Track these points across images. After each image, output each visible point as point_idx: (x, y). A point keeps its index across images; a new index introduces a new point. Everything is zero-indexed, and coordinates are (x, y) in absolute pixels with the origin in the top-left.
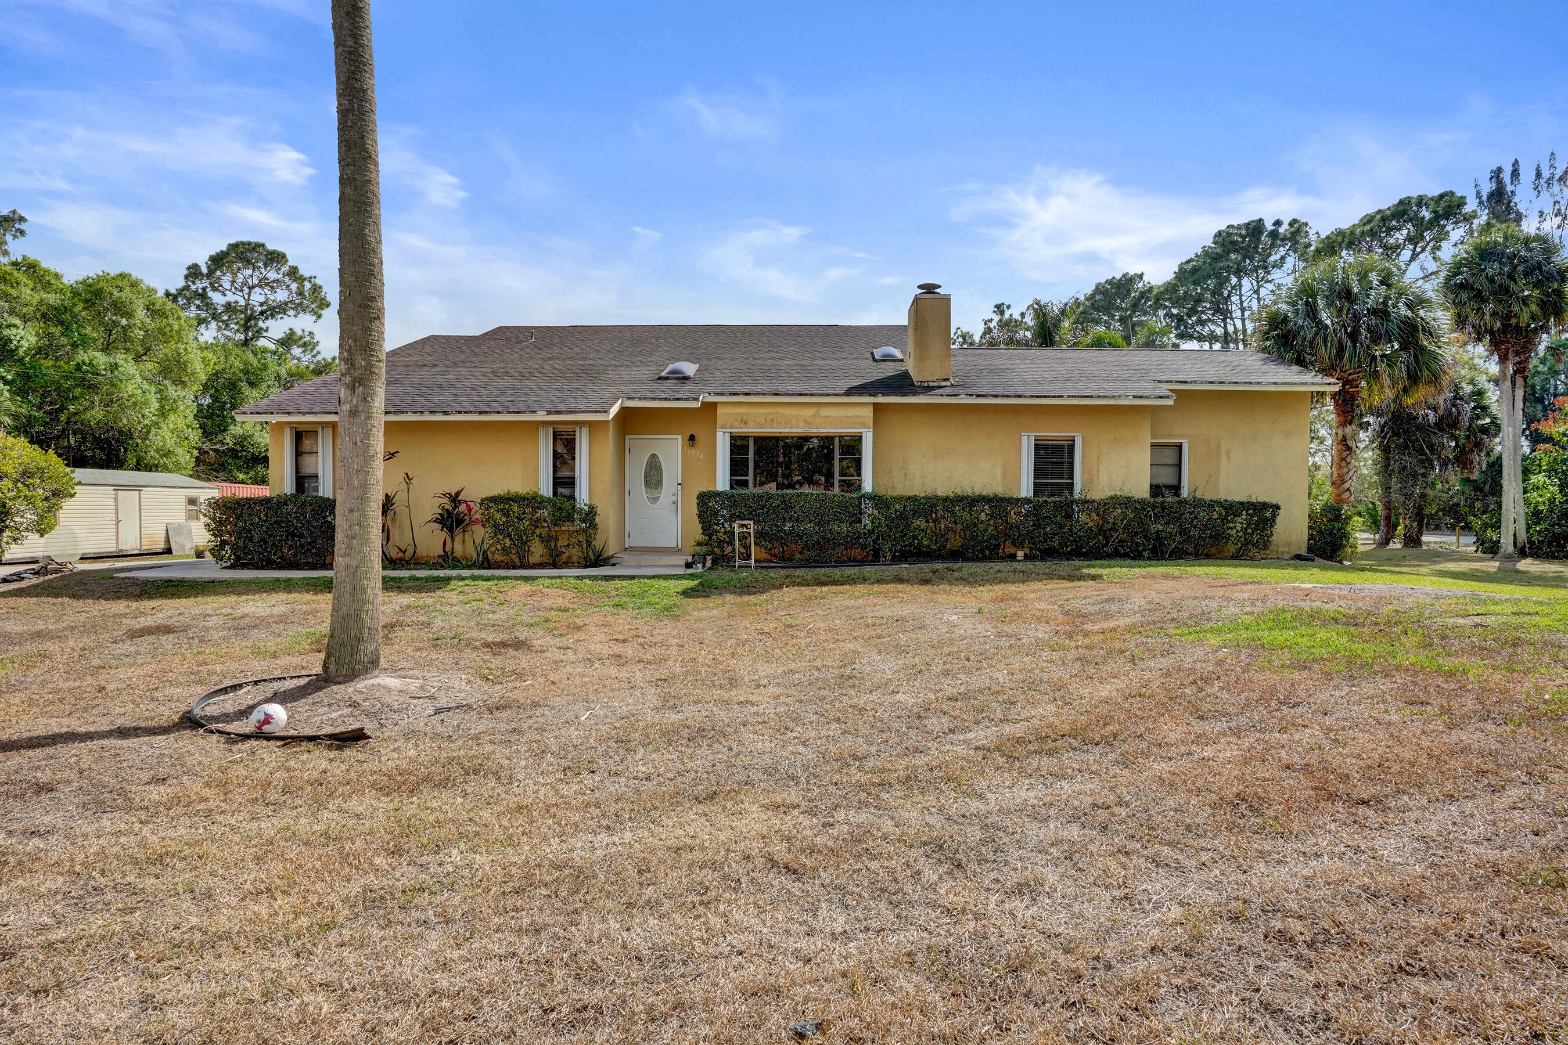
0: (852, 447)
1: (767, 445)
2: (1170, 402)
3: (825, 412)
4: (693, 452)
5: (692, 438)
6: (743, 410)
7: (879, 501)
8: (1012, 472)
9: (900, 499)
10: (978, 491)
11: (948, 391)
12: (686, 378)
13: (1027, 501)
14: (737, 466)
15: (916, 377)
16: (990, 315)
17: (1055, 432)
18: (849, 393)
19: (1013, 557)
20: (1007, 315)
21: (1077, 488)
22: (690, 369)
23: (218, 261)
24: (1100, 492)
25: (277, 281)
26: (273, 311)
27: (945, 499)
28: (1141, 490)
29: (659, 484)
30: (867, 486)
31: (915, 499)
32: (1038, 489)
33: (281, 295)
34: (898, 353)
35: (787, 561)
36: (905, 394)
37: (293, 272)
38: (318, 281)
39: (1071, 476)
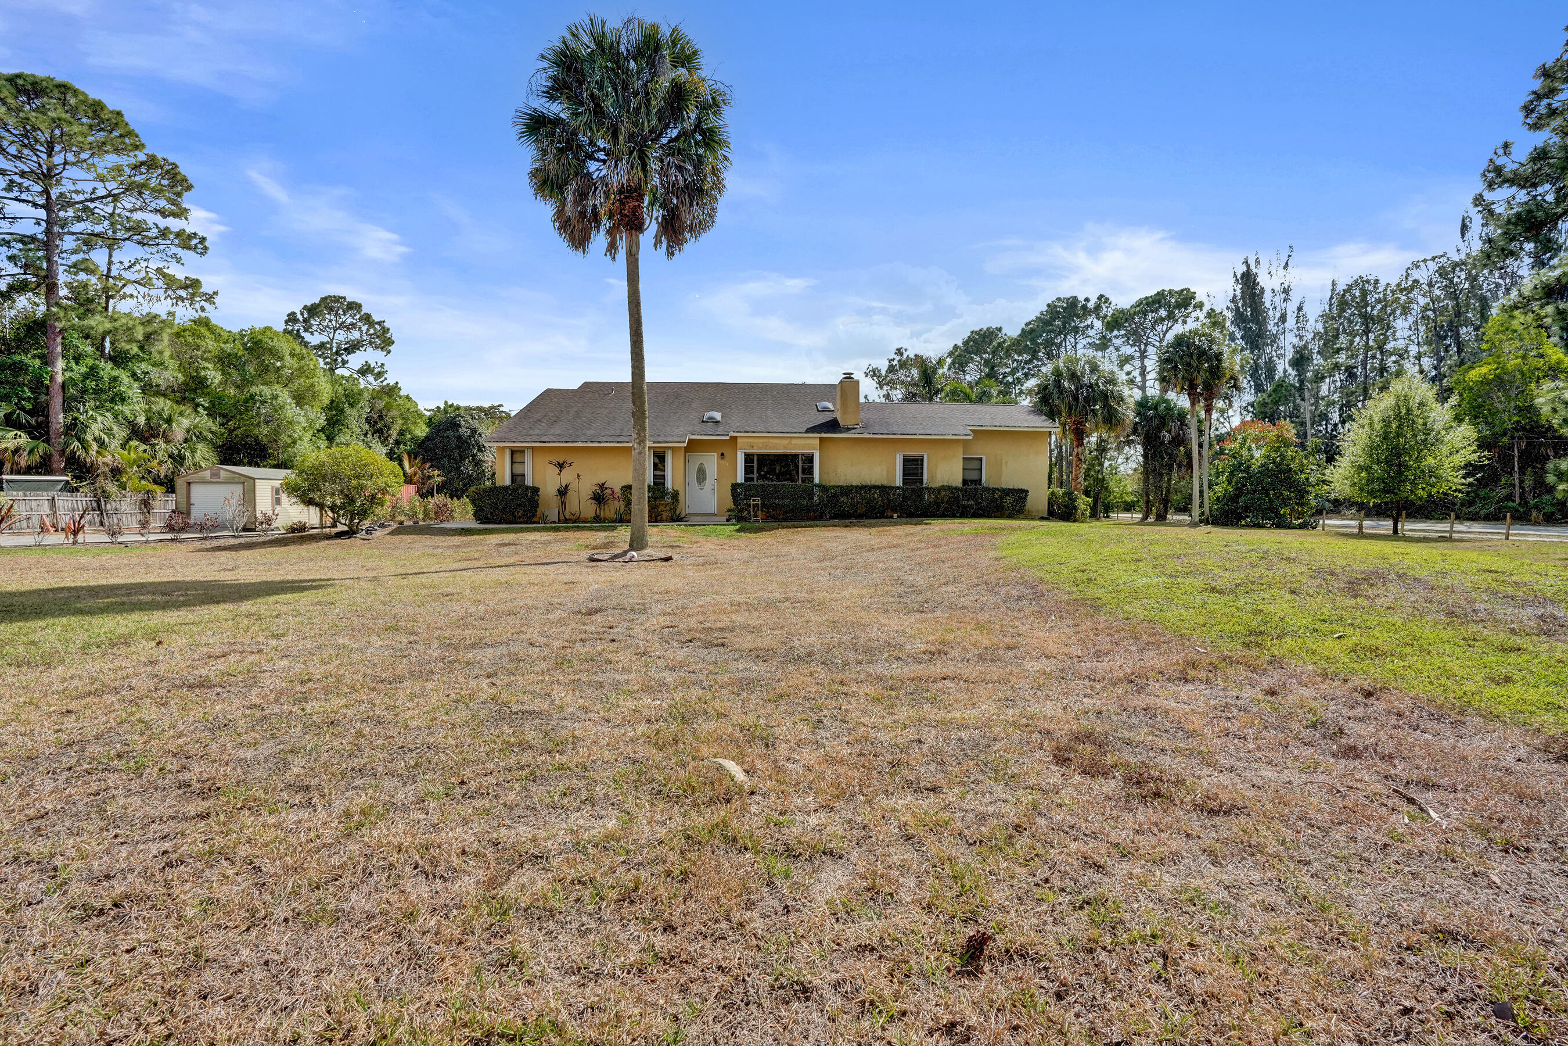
0: (810, 459)
1: (763, 459)
2: (970, 438)
3: (794, 441)
4: (723, 462)
5: (722, 454)
6: (751, 440)
7: (823, 488)
8: (892, 473)
9: (834, 487)
10: (873, 483)
11: (858, 431)
12: (718, 422)
13: (898, 488)
14: (748, 470)
15: (841, 422)
16: (893, 356)
17: (914, 452)
18: (807, 431)
19: (892, 517)
20: (905, 356)
21: (925, 481)
22: (718, 416)
23: (312, 310)
24: (937, 484)
25: (352, 324)
26: (353, 347)
27: (857, 487)
28: (957, 481)
29: (705, 479)
30: (817, 481)
31: (841, 487)
32: (905, 482)
33: (355, 335)
34: (830, 406)
35: (776, 519)
36: (835, 432)
37: (367, 319)
38: (386, 325)
39: (922, 475)
